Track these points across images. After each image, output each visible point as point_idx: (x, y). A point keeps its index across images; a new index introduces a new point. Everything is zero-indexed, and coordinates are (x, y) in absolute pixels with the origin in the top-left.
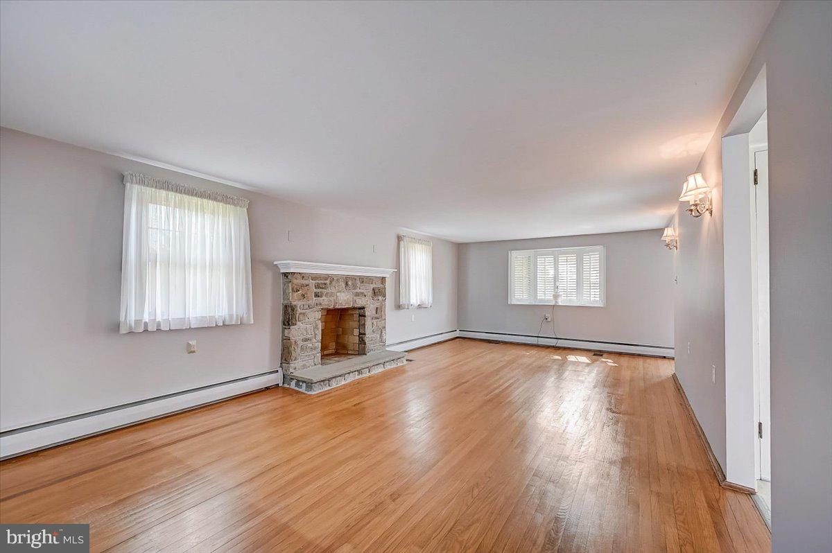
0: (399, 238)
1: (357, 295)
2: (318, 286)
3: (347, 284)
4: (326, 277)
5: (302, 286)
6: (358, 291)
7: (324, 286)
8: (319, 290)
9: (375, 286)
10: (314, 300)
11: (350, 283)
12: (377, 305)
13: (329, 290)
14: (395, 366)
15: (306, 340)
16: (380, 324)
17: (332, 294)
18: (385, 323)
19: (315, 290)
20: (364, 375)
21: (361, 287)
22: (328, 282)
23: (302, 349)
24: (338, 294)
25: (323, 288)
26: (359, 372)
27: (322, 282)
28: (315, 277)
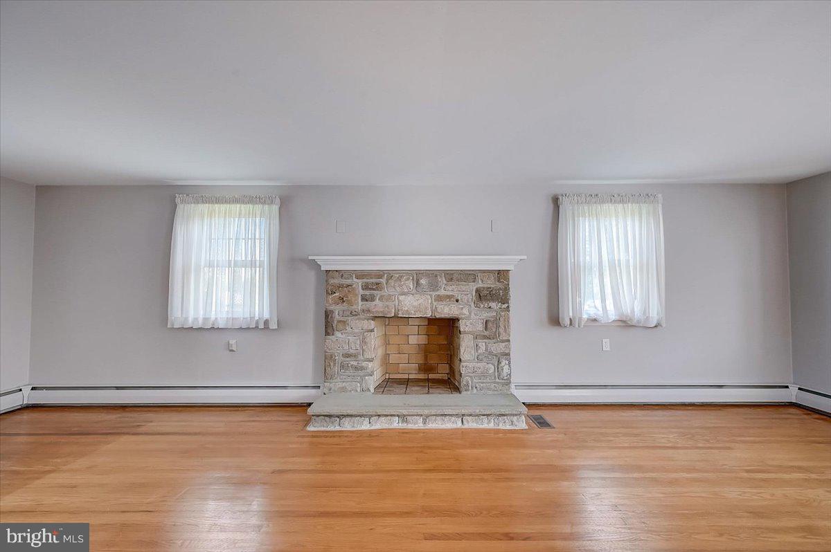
0: (556, 201)
1: (440, 298)
2: (366, 287)
3: (418, 283)
4: (380, 274)
5: (341, 286)
6: (442, 292)
7: (378, 286)
8: (367, 292)
9: (480, 285)
10: (360, 305)
11: (423, 281)
12: (486, 315)
13: (385, 292)
14: (491, 426)
15: (347, 356)
16: (498, 348)
17: (389, 298)
18: (508, 347)
19: (362, 292)
20: (410, 426)
21: (447, 288)
22: (383, 281)
23: (342, 367)
24: (401, 298)
25: (374, 289)
26: (403, 417)
27: (374, 280)
28: (361, 275)
